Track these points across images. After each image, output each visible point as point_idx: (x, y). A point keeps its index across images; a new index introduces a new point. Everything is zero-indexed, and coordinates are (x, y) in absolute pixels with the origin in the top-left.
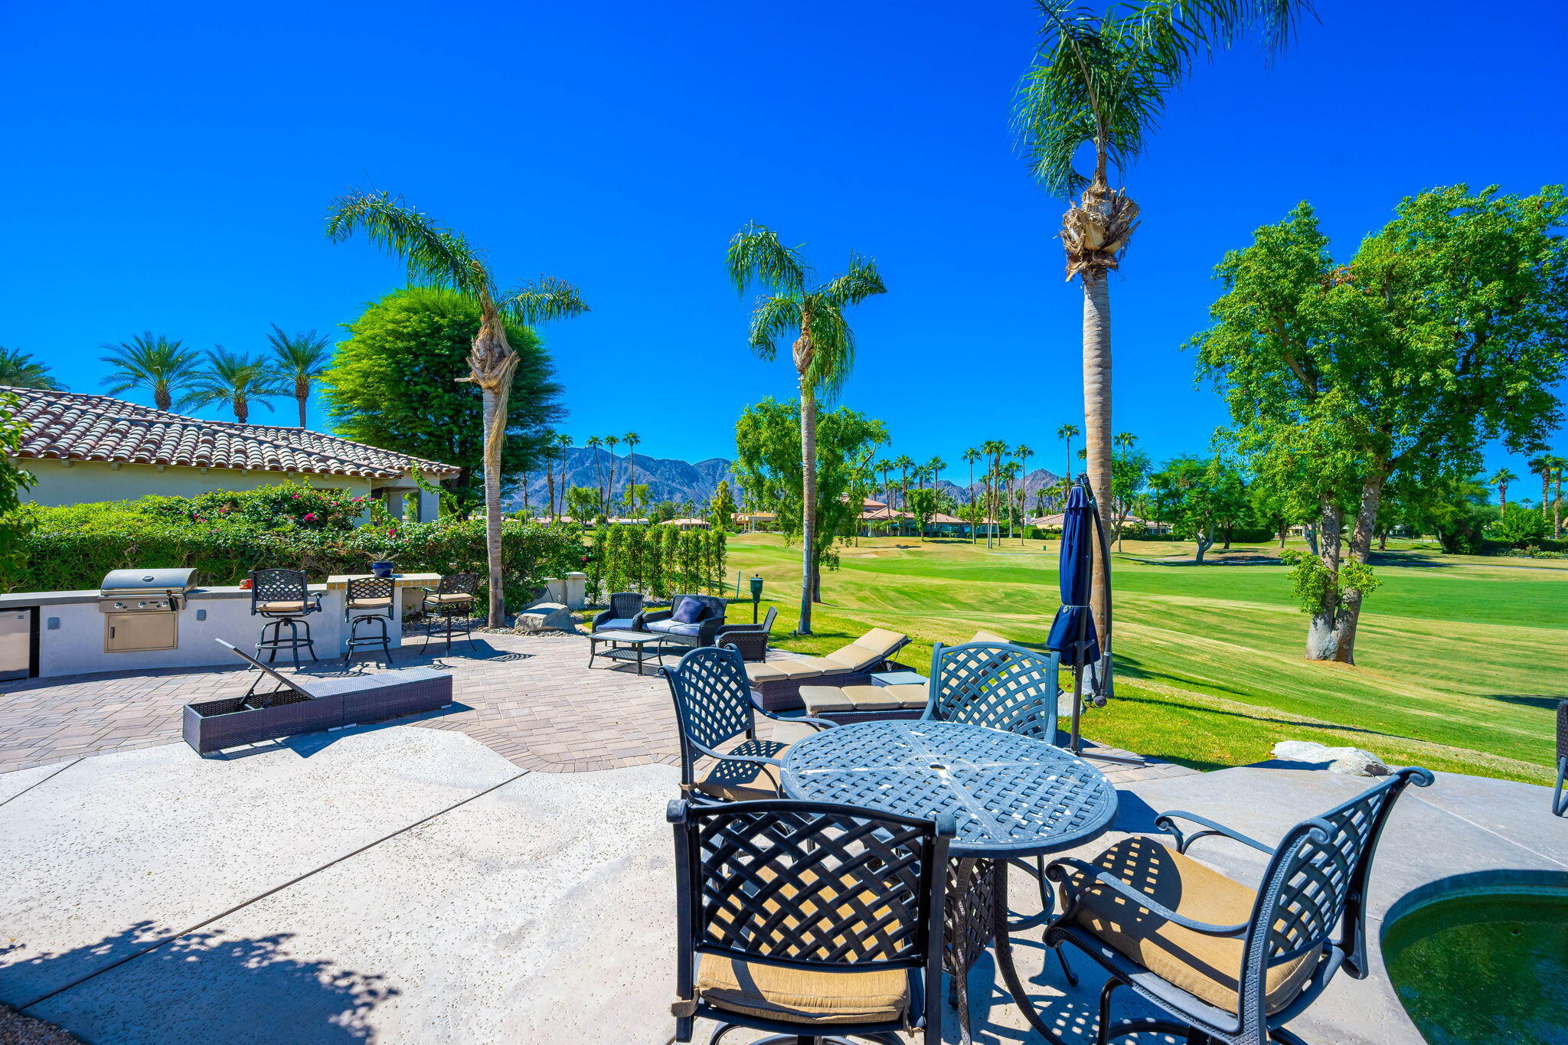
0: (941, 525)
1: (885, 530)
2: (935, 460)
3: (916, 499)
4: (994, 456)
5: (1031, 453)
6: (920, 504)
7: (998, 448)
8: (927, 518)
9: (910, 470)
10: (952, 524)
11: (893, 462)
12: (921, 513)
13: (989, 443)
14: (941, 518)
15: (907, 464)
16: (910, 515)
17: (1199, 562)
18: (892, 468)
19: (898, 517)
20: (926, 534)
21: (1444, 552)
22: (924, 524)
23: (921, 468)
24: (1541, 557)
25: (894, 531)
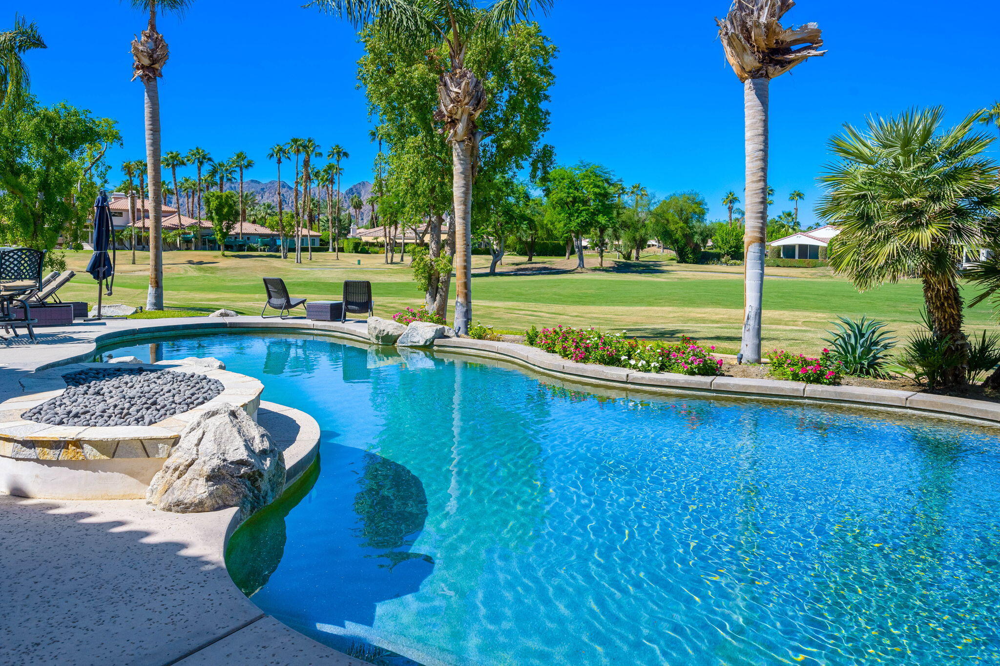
0: (249, 236)
1: (174, 243)
2: (240, 156)
3: (214, 204)
4: (303, 156)
5: (346, 154)
6: (219, 210)
7: (305, 147)
8: (229, 227)
9: (207, 168)
10: (261, 236)
11: (184, 154)
12: (220, 221)
13: (295, 141)
14: (249, 228)
15: (203, 159)
16: (208, 224)
17: (493, 273)
18: (183, 163)
19: (191, 227)
20: (228, 247)
21: (678, 262)
22: (225, 235)
23: (221, 165)
24: (731, 265)
25: (187, 244)
